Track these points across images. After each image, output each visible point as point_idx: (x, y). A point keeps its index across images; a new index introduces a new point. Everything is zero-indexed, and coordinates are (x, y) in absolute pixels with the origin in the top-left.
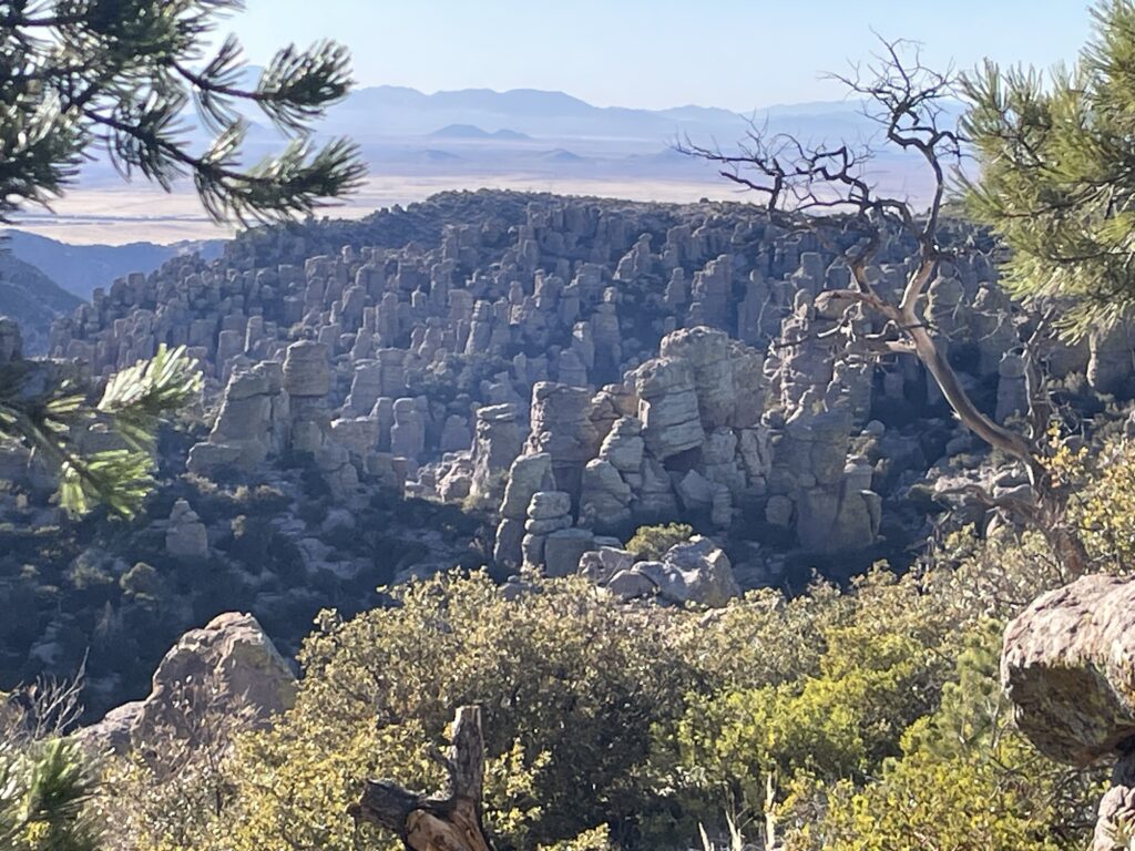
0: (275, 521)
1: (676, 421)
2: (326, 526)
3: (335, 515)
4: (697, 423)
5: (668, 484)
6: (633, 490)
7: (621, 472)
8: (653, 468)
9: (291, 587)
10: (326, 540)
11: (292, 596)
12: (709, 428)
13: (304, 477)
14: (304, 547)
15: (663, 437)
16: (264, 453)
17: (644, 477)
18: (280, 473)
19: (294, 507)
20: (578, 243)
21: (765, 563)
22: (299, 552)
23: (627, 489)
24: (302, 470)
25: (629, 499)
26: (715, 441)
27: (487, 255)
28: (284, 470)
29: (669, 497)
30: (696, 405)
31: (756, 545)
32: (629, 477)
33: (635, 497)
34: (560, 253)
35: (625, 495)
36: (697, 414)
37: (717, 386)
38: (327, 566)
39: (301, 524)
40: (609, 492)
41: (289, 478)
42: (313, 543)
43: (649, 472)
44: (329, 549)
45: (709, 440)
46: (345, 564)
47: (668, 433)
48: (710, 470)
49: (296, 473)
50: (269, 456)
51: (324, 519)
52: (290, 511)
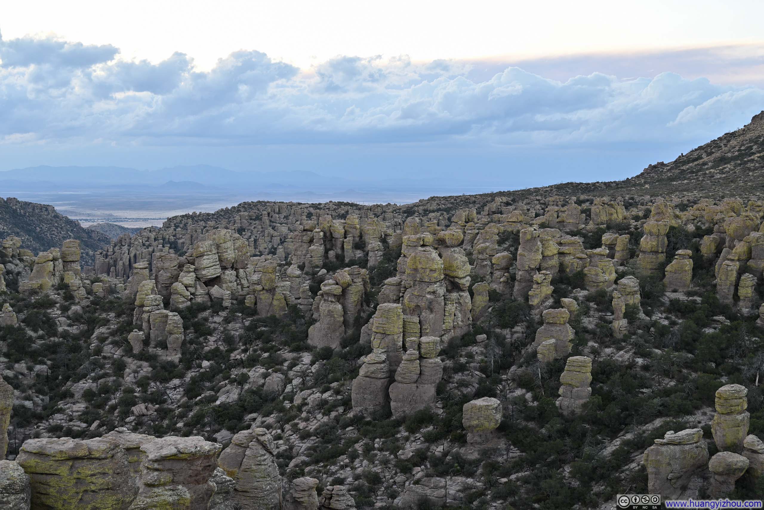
0: (49, 311)
1: (209, 266)
2: (70, 312)
3: (74, 308)
4: (218, 267)
5: (207, 291)
6: (191, 294)
7: (186, 287)
8: (200, 285)
9: (51, 337)
10: (68, 318)
11: (51, 341)
12: (224, 268)
13: (64, 293)
14: (59, 321)
15: (204, 272)
16: (51, 284)
17: (196, 288)
18: (55, 292)
19: (58, 305)
20: (284, 218)
21: (242, 322)
22: (56, 323)
23: (189, 294)
24: (64, 291)
25: (190, 298)
26: (226, 274)
27: (251, 223)
28: (58, 290)
29: (207, 296)
30: (217, 260)
31: (240, 315)
32: (189, 288)
33: (192, 297)
34: (277, 222)
35: (188, 296)
36: (218, 263)
37: (227, 252)
38: (66, 328)
39: (59, 312)
40: (181, 295)
41: (59, 294)
42: (63, 319)
43: (198, 287)
44: (69, 322)
45: (224, 273)
46: (75, 327)
47: (206, 271)
48: (224, 285)
49: (61, 292)
50: (53, 286)
51: (69, 310)
52: (55, 307)
